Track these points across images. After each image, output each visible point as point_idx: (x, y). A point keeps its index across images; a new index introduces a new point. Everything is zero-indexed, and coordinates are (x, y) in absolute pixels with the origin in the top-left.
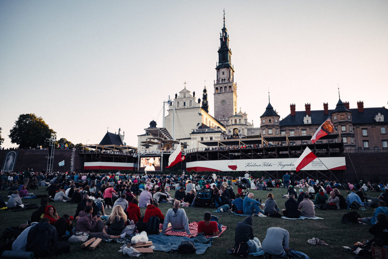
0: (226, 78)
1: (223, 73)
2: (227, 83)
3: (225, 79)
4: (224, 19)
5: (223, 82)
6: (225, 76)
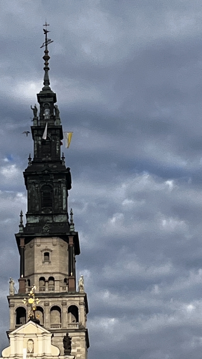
0: (56, 277)
1: (47, 254)
2: (62, 295)
3: (51, 279)
4: (46, 58)
5: (47, 291)
6: (55, 268)
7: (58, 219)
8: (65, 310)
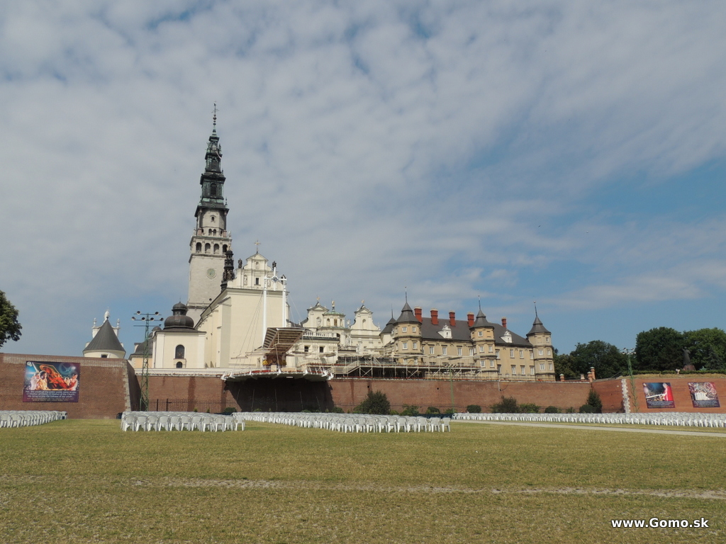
0: (218, 230)
1: (213, 218)
2: (220, 239)
3: (215, 230)
4: (215, 119)
5: (212, 236)
6: (217, 224)
7: (219, 201)
8: (221, 247)
